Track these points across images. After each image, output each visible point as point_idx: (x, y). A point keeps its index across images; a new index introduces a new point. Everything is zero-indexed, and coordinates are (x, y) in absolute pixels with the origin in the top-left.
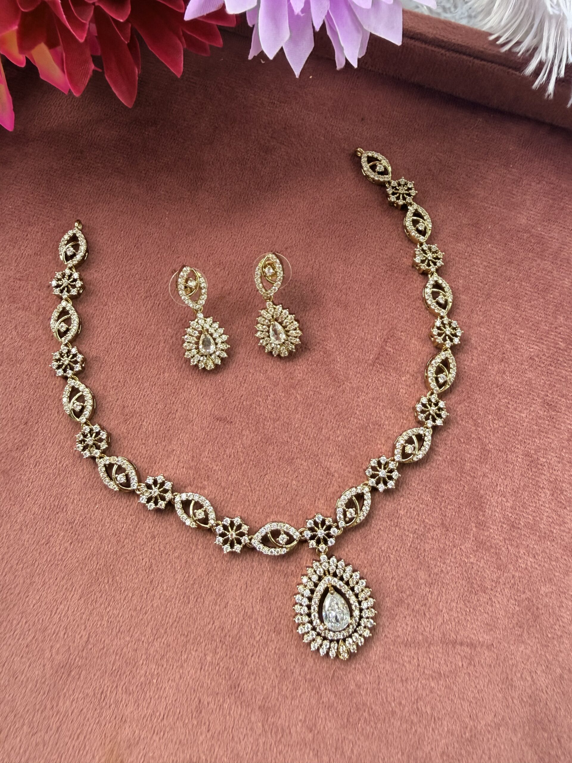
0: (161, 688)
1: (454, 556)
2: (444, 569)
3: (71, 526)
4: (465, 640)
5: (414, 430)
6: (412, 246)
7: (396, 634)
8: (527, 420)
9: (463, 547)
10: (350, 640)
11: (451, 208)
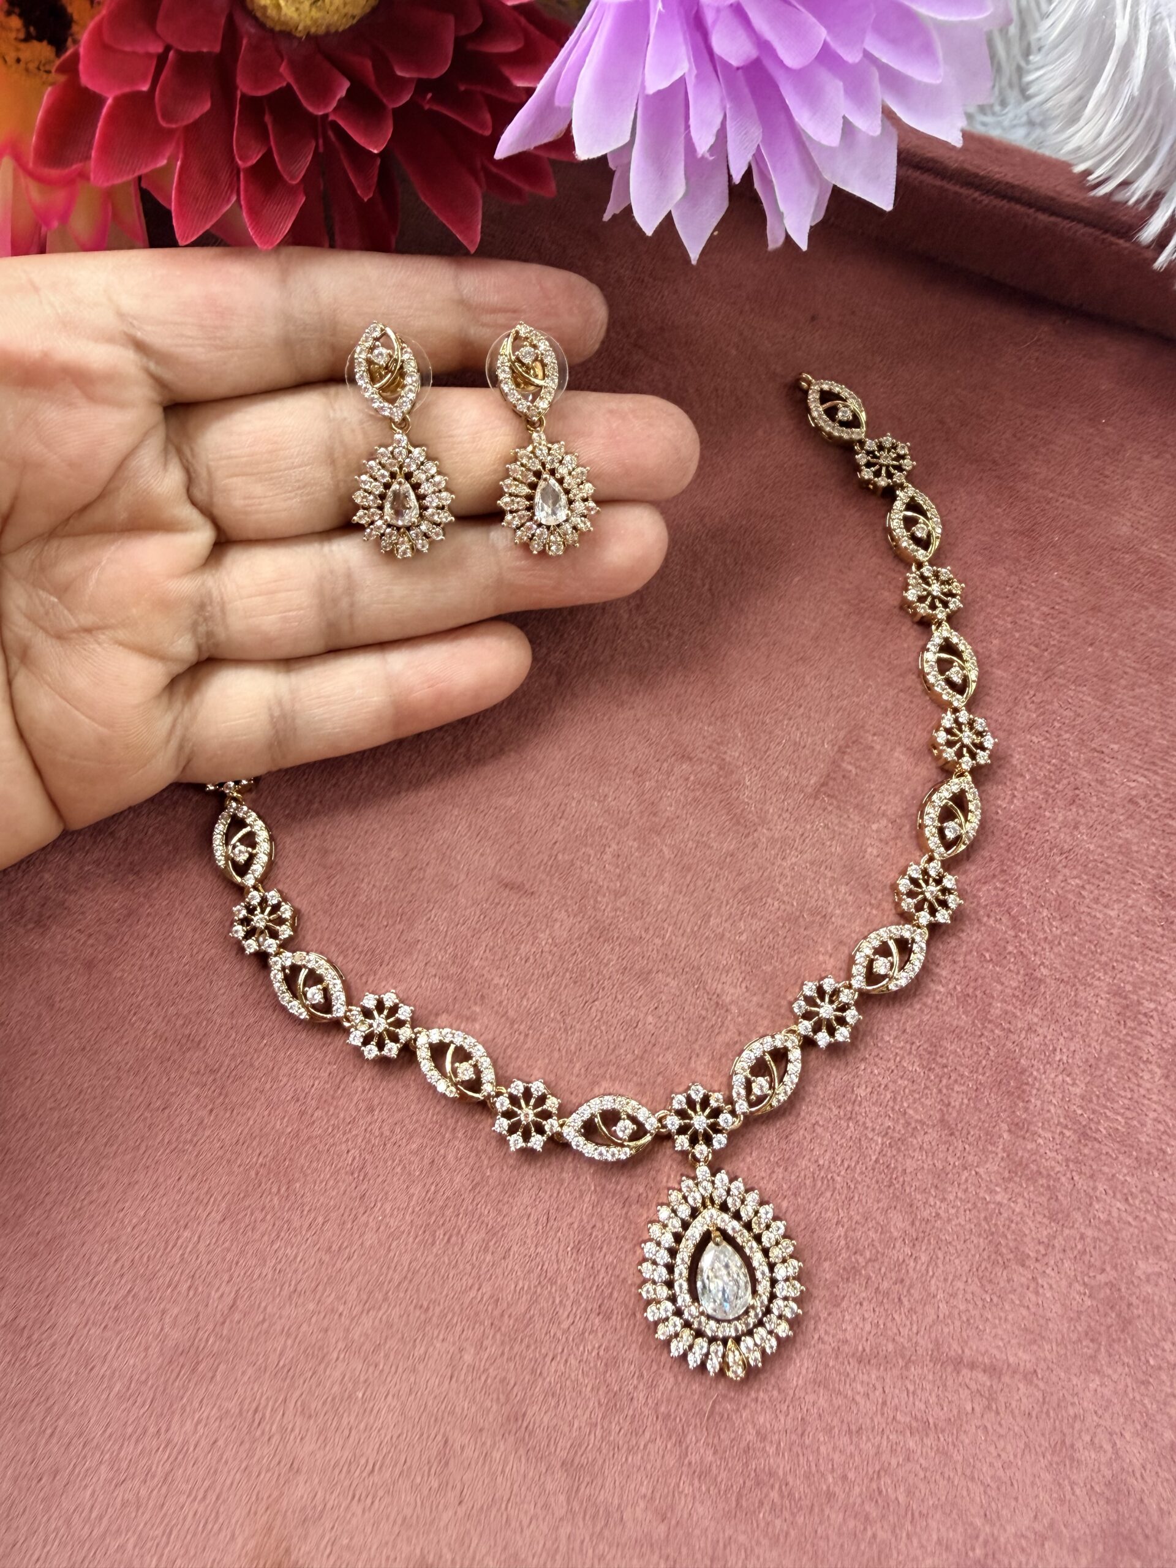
0: (372, 1411)
1: (963, 1187)
2: (941, 1212)
3: (211, 1079)
4: (980, 1359)
5: (893, 928)
6: (901, 567)
7: (840, 1335)
8: (1119, 923)
9: (981, 1170)
10: (748, 1341)
11: (981, 498)
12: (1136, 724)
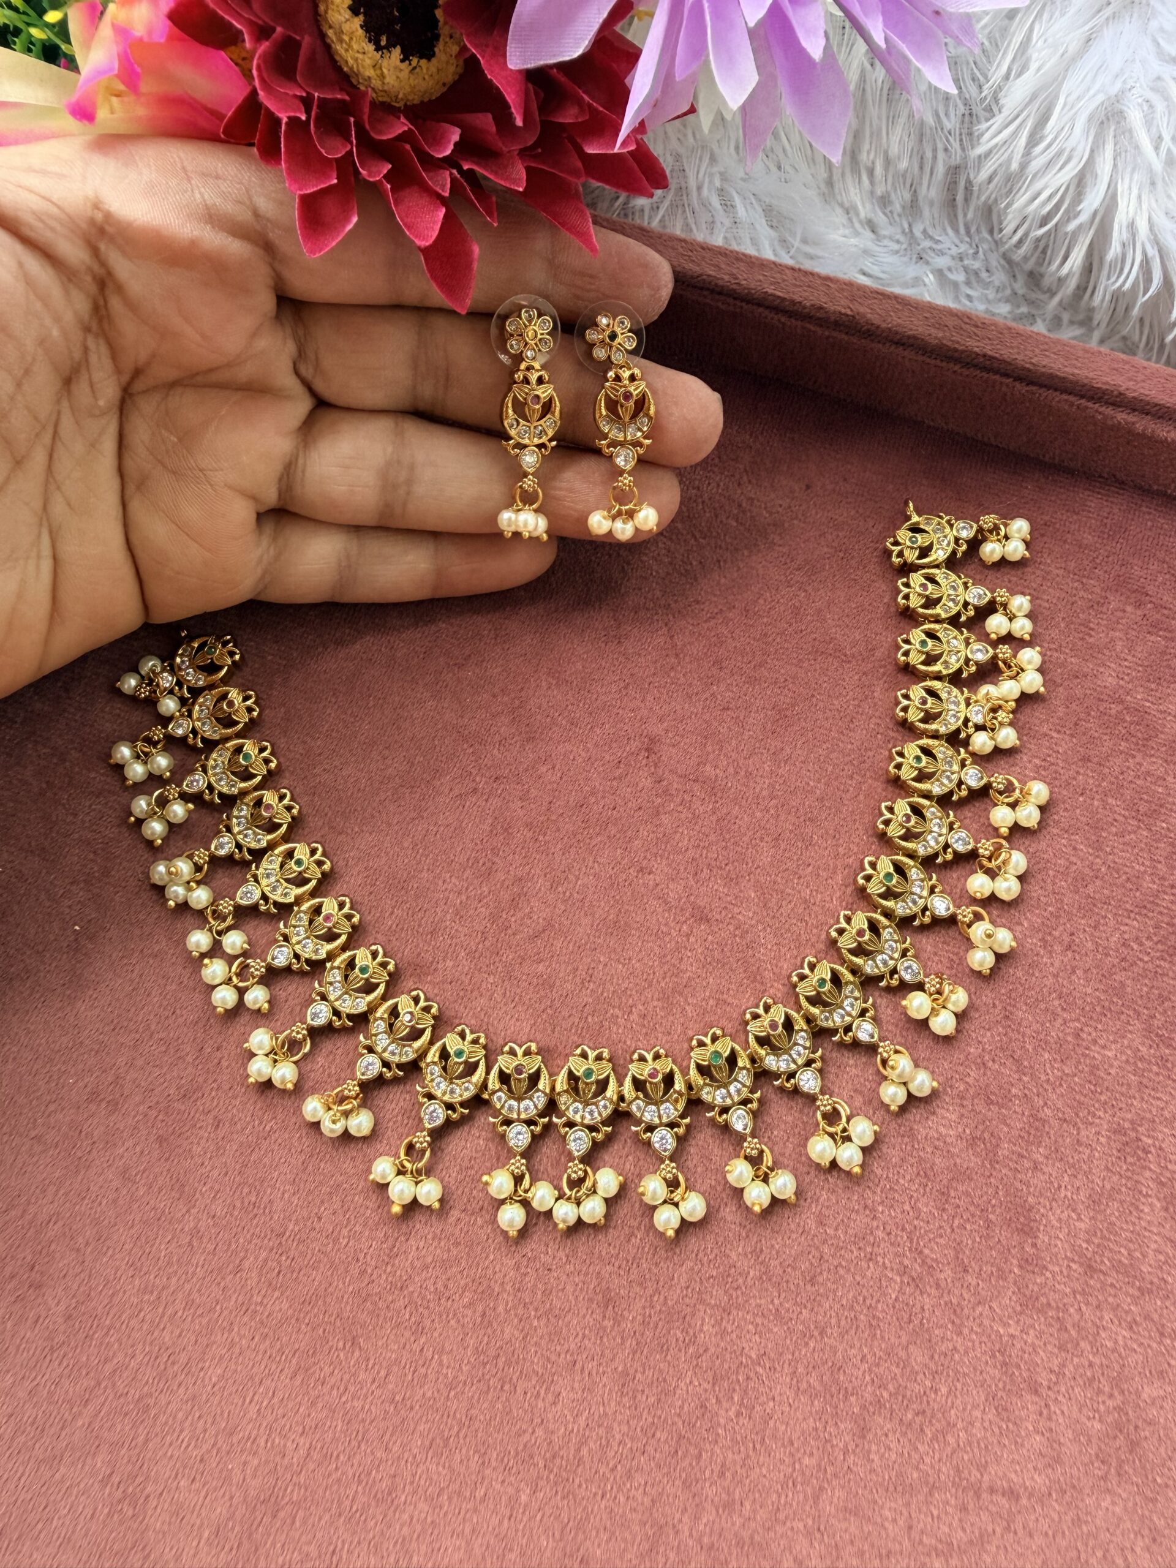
2: (958, 1345)
9: (994, 1305)
12: (1126, 869)
